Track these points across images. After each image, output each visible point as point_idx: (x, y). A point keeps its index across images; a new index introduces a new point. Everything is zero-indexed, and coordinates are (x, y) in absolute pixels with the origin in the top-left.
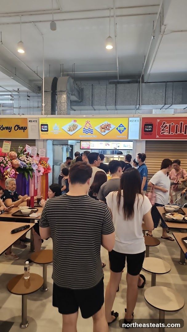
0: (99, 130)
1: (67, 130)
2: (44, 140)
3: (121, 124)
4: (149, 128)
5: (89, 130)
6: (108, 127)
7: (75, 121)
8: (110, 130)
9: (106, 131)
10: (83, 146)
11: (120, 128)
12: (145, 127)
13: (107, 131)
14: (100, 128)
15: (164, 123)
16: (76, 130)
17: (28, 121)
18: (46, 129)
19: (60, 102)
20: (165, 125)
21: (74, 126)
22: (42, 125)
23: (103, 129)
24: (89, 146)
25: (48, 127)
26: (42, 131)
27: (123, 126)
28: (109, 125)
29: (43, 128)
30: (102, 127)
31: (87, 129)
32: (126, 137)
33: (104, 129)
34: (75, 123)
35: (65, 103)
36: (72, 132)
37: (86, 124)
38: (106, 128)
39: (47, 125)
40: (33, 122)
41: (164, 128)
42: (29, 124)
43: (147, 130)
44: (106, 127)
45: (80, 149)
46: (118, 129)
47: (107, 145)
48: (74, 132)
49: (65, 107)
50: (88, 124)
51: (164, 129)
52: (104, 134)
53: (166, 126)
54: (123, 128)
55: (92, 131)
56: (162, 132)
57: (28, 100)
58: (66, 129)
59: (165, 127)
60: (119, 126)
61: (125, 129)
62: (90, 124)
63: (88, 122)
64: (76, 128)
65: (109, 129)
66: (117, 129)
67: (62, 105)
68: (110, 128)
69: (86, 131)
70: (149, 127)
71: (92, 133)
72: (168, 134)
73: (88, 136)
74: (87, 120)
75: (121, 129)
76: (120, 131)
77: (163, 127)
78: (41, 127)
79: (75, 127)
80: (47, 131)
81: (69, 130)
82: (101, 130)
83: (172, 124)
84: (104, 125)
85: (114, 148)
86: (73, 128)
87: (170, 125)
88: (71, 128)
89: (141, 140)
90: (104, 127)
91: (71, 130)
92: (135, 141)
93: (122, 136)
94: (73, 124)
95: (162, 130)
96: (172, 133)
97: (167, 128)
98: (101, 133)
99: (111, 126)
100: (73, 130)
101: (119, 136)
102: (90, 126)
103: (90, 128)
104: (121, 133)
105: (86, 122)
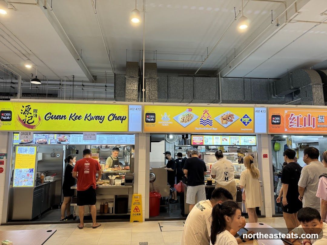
0: (220, 121)
2: (146, 133)
3: (246, 115)
4: (277, 120)
5: (208, 120)
6: (230, 118)
7: (190, 110)
8: (233, 122)
9: (228, 122)
10: (194, 141)
12: (272, 119)
13: (229, 123)
15: (292, 115)
16: (190, 122)
18: (152, 120)
20: (293, 116)
21: (189, 116)
22: (147, 114)
23: (224, 119)
24: (202, 141)
25: (155, 116)
26: (147, 121)
27: (248, 117)
29: (149, 118)
30: (223, 117)
31: (205, 120)
32: (252, 130)
35: (156, 92)
36: (186, 123)
37: (204, 114)
39: (154, 114)
41: (292, 121)
43: (275, 122)
44: (228, 118)
46: (243, 121)
47: (225, 140)
48: (188, 123)
49: (156, 95)
50: (206, 115)
52: (226, 126)
54: (248, 119)
55: (211, 122)
56: (291, 124)
59: (293, 119)
60: (244, 117)
61: (250, 120)
62: (208, 114)
63: (206, 111)
64: (192, 118)
65: (231, 121)
66: (241, 120)
68: (233, 119)
69: (204, 122)
71: (211, 124)
73: (207, 128)
74: (204, 109)
75: (246, 121)
76: (244, 123)
77: (291, 119)
78: (146, 117)
79: (189, 118)
80: (154, 122)
81: (182, 120)
82: (223, 121)
83: (300, 116)
84: (226, 115)
85: (233, 144)
86: (187, 119)
87: (298, 117)
88: (185, 118)
89: (268, 134)
90: (225, 117)
91: (184, 120)
92: (260, 135)
93: (247, 129)
94: (187, 114)
95: (291, 123)
96: (301, 126)
97: (295, 120)
98: (222, 125)
99: (234, 116)
100: (187, 121)
101: (245, 129)
102: (209, 116)
103: (209, 118)
104: (246, 125)
105: (204, 112)
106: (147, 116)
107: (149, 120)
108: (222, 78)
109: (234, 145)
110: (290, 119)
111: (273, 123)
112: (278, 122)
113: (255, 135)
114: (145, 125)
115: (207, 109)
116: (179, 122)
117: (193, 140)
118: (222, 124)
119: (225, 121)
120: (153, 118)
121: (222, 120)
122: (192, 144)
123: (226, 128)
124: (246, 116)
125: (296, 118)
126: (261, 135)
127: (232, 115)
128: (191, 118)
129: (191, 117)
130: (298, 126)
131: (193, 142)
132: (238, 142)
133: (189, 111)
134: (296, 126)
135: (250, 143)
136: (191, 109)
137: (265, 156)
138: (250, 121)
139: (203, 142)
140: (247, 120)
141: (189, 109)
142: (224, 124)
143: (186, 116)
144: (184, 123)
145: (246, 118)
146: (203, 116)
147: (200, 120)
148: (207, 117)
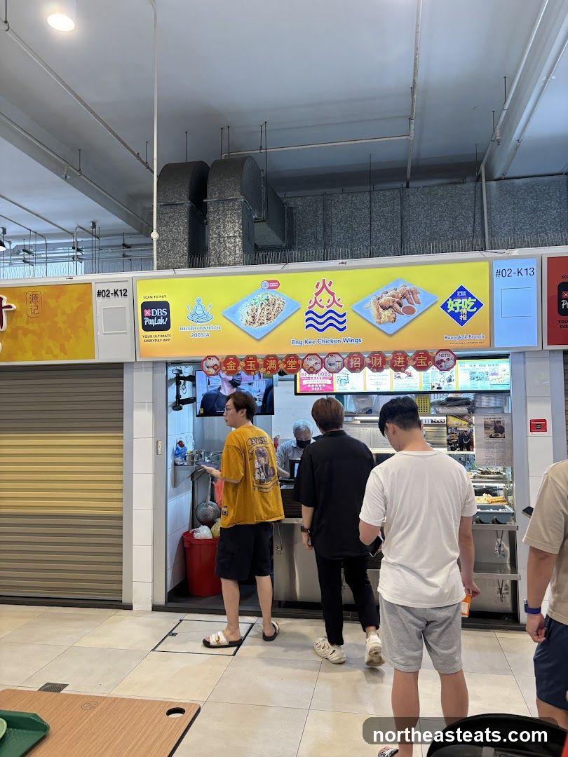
0: (372, 314)
1: (244, 322)
2: (154, 363)
3: (462, 289)
5: (331, 314)
7: (273, 285)
8: (416, 314)
9: (399, 317)
10: (305, 382)
11: (457, 305)
12: (560, 295)
13: (403, 319)
14: (374, 309)
16: (274, 321)
17: (95, 294)
18: (161, 322)
19: (219, 236)
21: (270, 303)
22: (145, 306)
23: (384, 308)
24: (329, 382)
25: (168, 312)
26: (147, 328)
27: (469, 295)
28: (409, 295)
29: (151, 317)
30: (382, 301)
31: (320, 312)
32: (483, 338)
33: (390, 310)
34: (272, 292)
35: (237, 240)
36: (263, 326)
37: (317, 294)
38: (398, 307)
39: (165, 305)
40: (112, 297)
42: (99, 303)
44: (403, 303)
45: (296, 394)
46: (451, 309)
47: (403, 375)
48: (267, 325)
49: (237, 252)
50: (325, 296)
52: (391, 328)
54: (470, 302)
55: (341, 320)
57: (124, 256)
60: (454, 296)
61: (478, 305)
62: (332, 294)
63: (324, 286)
64: (279, 310)
65: (410, 311)
66: (445, 307)
67: (225, 248)
68: (416, 307)
69: (319, 321)
71: (341, 326)
73: (330, 341)
74: (319, 277)
75: (462, 309)
76: (456, 316)
78: (143, 316)
79: (272, 308)
80: (166, 327)
81: (251, 319)
82: (380, 314)
84: (389, 294)
85: (433, 387)
86: (266, 313)
88: (259, 312)
90: (388, 301)
91: (257, 318)
92: (520, 357)
93: (467, 338)
94: (265, 297)
98: (378, 326)
99: (419, 297)
100: (266, 321)
101: (457, 336)
102: (334, 301)
103: (334, 308)
104: (462, 323)
105: (317, 287)
106: (147, 313)
107: (152, 322)
108: (494, 183)
109: (435, 389)
111: (564, 312)
113: (506, 356)
114: (142, 339)
115: (327, 276)
116: (242, 323)
117: (301, 380)
118: (379, 323)
119: (387, 313)
120: (164, 318)
121: (378, 310)
122: (298, 391)
123: (391, 335)
124: (461, 293)
126: (523, 352)
127: (413, 292)
128: (277, 310)
129: (277, 306)
131: (301, 385)
132: (450, 380)
133: (269, 288)
135: (493, 383)
136: (276, 281)
137: (538, 426)
138: (475, 309)
139: (332, 385)
140: (465, 305)
141: (269, 282)
142: (384, 323)
143: (259, 307)
144: (255, 326)
145: (462, 297)
146: (316, 302)
147: (307, 314)
148: (329, 304)
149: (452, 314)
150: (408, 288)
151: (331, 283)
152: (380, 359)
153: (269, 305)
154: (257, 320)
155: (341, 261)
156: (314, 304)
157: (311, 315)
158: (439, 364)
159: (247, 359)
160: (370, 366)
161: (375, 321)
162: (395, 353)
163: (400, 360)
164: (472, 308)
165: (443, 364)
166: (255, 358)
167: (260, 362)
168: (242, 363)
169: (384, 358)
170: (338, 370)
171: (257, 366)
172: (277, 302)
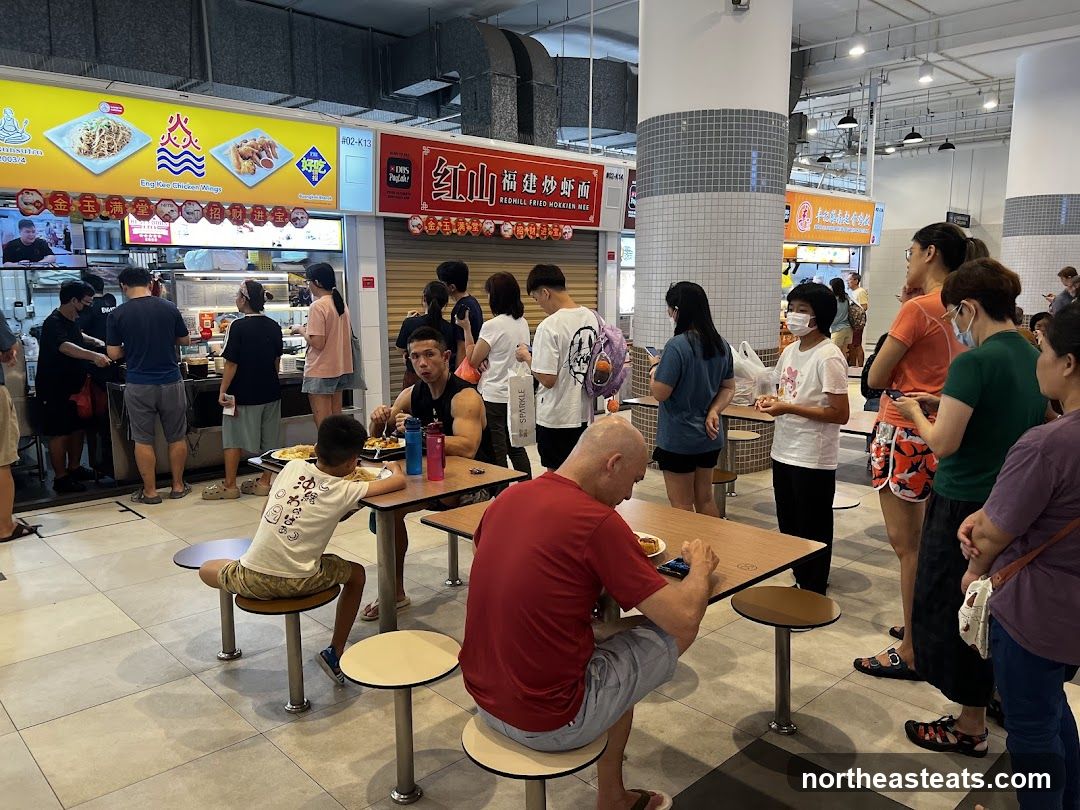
0: (231, 162)
1: (76, 150)
3: (314, 150)
4: (402, 175)
5: (187, 156)
6: (264, 153)
7: (116, 109)
8: (274, 169)
9: (258, 169)
10: (135, 231)
11: (311, 165)
12: (388, 168)
13: (262, 172)
14: (233, 157)
15: (442, 162)
16: (118, 156)
20: (443, 167)
21: (112, 131)
23: (244, 158)
24: (165, 233)
27: (320, 157)
28: (267, 147)
30: (241, 149)
31: (176, 152)
32: (330, 199)
33: (250, 161)
34: (114, 117)
36: (103, 158)
37: (171, 130)
38: (257, 159)
41: (441, 179)
43: (395, 179)
44: (259, 154)
45: (125, 245)
46: (305, 168)
47: (245, 230)
48: (109, 161)
51: (442, 182)
52: (250, 180)
53: (446, 172)
54: (320, 164)
55: (199, 164)
56: (438, 190)
58: (73, 143)
59: (443, 176)
60: (308, 156)
61: (327, 167)
62: (189, 133)
63: (179, 121)
64: (124, 142)
65: (268, 164)
66: (299, 165)
68: (273, 161)
69: (173, 162)
70: (401, 171)
71: (199, 171)
72: (451, 199)
73: (184, 185)
76: (309, 175)
77: (439, 174)
79: (113, 139)
81: (86, 148)
82: (240, 164)
83: (461, 167)
84: (249, 143)
85: (274, 244)
86: (106, 142)
87: (455, 170)
88: (97, 139)
89: (377, 217)
90: (248, 151)
91: (95, 148)
92: (352, 220)
93: (317, 198)
94: (105, 122)
95: (437, 185)
96: (461, 198)
97: (448, 180)
98: (238, 176)
99: (277, 151)
100: (106, 153)
101: (310, 196)
102: (191, 141)
103: (190, 149)
104: (314, 183)
105: (171, 121)
109: (275, 247)
110: (436, 174)
111: (393, 184)
112: (404, 179)
113: (338, 218)
115: (184, 112)
116: (73, 152)
117: (131, 228)
118: (239, 173)
119: (246, 164)
121: (238, 159)
122: (128, 242)
123: (251, 188)
124: (313, 154)
125: (451, 173)
126: (355, 216)
127: (271, 145)
128: (122, 142)
129: (120, 136)
130: (454, 198)
131: (130, 234)
132: (289, 238)
133: (111, 112)
134: (449, 195)
135: (325, 242)
136: (119, 105)
137: (368, 283)
138: (325, 171)
139: (169, 237)
140: (317, 166)
141: (110, 104)
142: (244, 173)
143: (98, 133)
144: (92, 157)
145: (314, 158)
146: (170, 138)
147: (159, 151)
148: (185, 144)
149: (305, 173)
150: (267, 140)
151: (186, 119)
152: (241, 212)
153: (110, 132)
154: (95, 150)
155: (182, 93)
156: (167, 142)
157: (163, 154)
158: (294, 221)
159: (83, 197)
160: (230, 218)
161: (234, 170)
162: (255, 207)
163: (260, 214)
164: (323, 170)
165: (298, 222)
166: (93, 197)
167: (102, 203)
168: (76, 203)
169: (244, 210)
170: (196, 221)
171: (97, 207)
172: (121, 132)
